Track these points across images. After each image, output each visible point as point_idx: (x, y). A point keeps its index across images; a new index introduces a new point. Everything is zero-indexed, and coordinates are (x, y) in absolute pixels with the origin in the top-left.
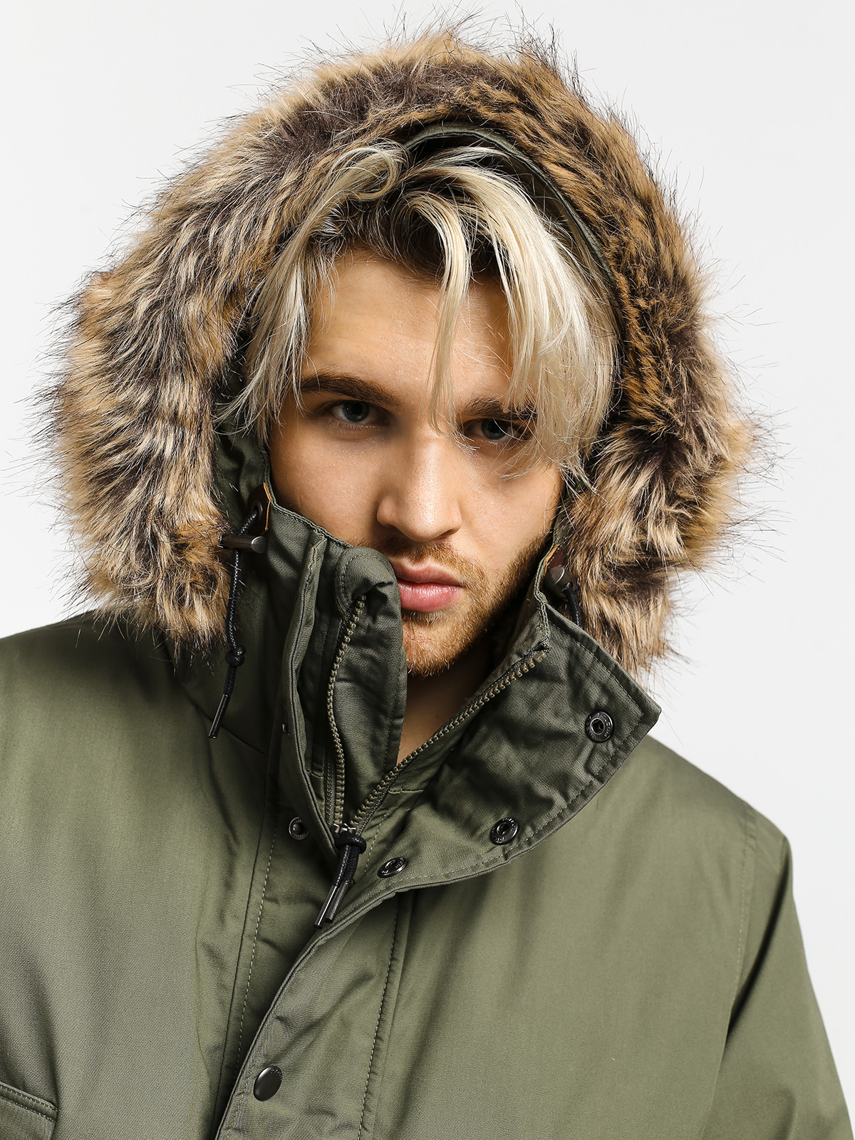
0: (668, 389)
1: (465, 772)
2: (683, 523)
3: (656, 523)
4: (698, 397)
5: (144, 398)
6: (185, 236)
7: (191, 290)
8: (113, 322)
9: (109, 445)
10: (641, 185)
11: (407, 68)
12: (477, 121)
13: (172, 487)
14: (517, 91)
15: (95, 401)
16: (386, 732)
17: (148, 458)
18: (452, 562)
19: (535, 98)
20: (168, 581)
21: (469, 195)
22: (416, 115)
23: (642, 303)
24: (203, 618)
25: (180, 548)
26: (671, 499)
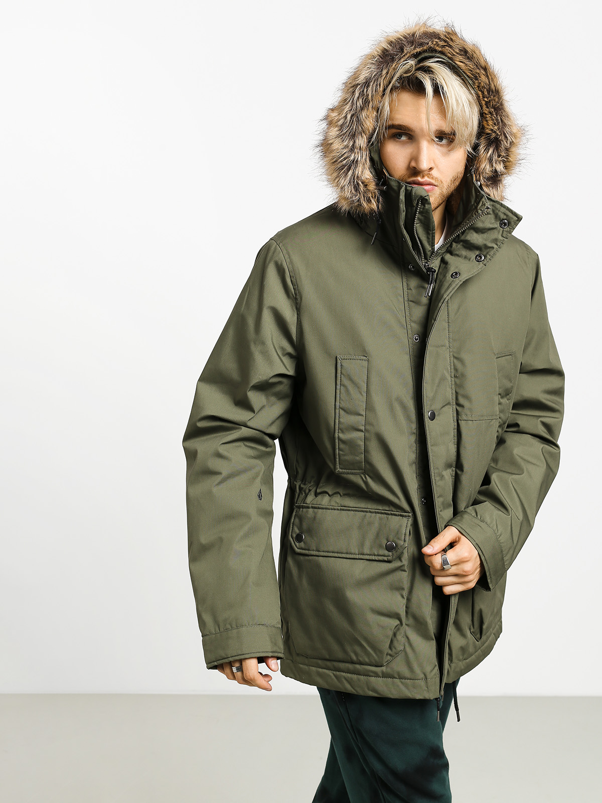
0: (495, 124)
1: (461, 243)
2: (504, 162)
3: (496, 163)
4: (504, 124)
5: (351, 143)
6: (357, 95)
7: (362, 109)
8: (340, 123)
9: (342, 158)
10: (483, 64)
11: (413, 35)
12: (436, 51)
13: (360, 170)
14: (445, 41)
15: (337, 145)
16: (431, 235)
17: (353, 161)
18: (433, 178)
19: (451, 43)
20: (364, 196)
21: (432, 71)
22: (418, 50)
23: (486, 99)
24: (374, 205)
25: (366, 186)
26: (499, 156)
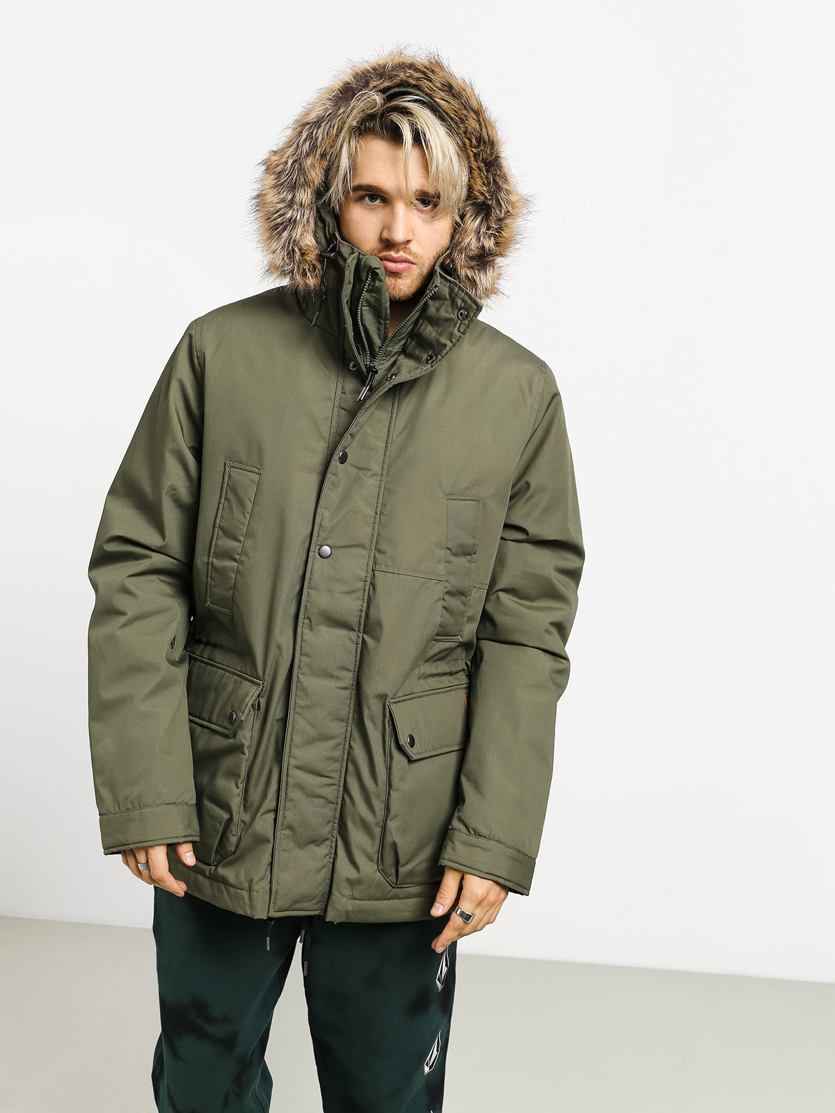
0: (484, 184)
1: (416, 339)
2: (495, 236)
3: (484, 237)
4: (499, 188)
5: (290, 197)
6: (304, 135)
7: (308, 155)
8: (279, 169)
9: (276, 215)
10: (475, 105)
11: (385, 66)
12: (409, 85)
13: (299, 232)
14: (424, 73)
15: (272, 197)
16: (383, 325)
17: (291, 219)
18: (410, 253)
19: (430, 75)
20: (299, 267)
21: (411, 113)
22: (387, 84)
23: (474, 150)
24: (312, 282)
25: (303, 254)
26: (489, 228)
